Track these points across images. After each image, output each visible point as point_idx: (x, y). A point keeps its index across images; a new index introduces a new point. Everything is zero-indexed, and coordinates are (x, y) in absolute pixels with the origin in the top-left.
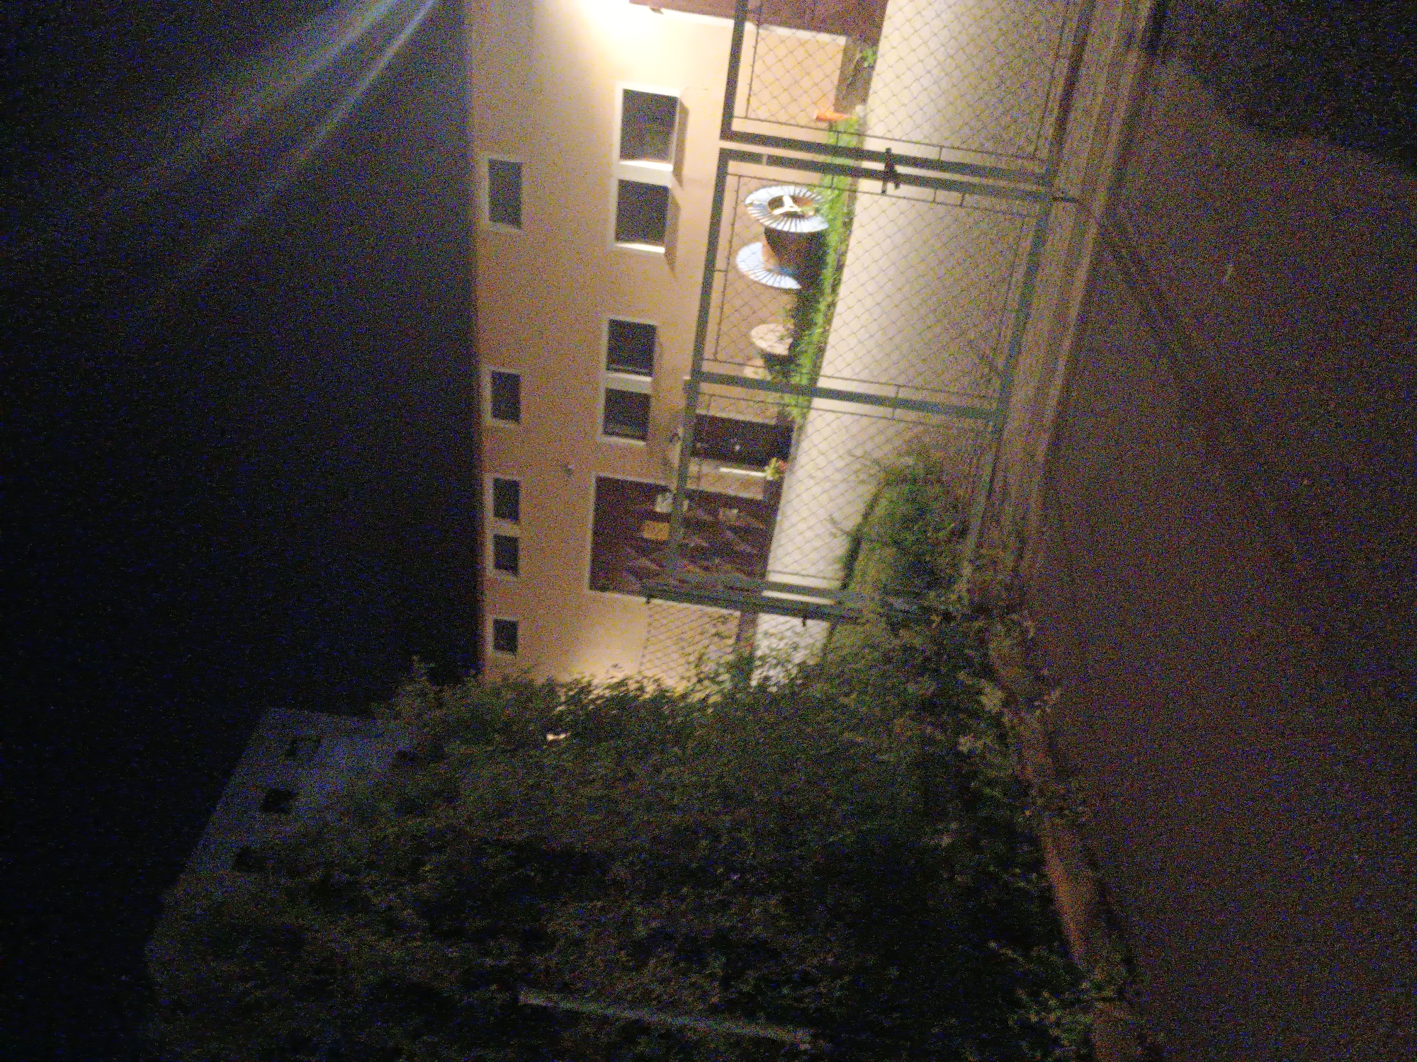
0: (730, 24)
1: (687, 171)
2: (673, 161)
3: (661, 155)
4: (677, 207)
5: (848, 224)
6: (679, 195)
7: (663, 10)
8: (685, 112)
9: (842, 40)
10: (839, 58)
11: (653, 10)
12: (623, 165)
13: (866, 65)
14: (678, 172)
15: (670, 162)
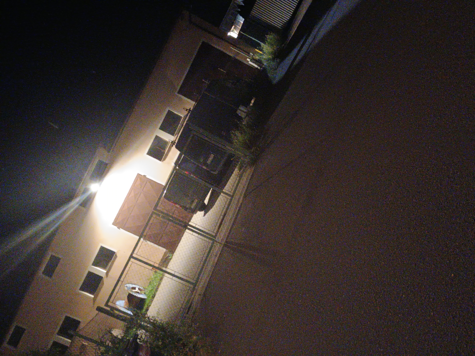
0: (138, 237)
1: (110, 274)
2: (107, 270)
3: (104, 267)
4: (103, 284)
5: (153, 297)
6: (105, 280)
7: (120, 229)
8: (116, 257)
9: (164, 250)
10: (163, 254)
11: (118, 228)
12: (92, 267)
13: (169, 258)
14: (107, 274)
15: (106, 270)
